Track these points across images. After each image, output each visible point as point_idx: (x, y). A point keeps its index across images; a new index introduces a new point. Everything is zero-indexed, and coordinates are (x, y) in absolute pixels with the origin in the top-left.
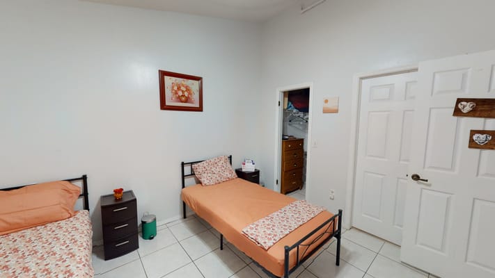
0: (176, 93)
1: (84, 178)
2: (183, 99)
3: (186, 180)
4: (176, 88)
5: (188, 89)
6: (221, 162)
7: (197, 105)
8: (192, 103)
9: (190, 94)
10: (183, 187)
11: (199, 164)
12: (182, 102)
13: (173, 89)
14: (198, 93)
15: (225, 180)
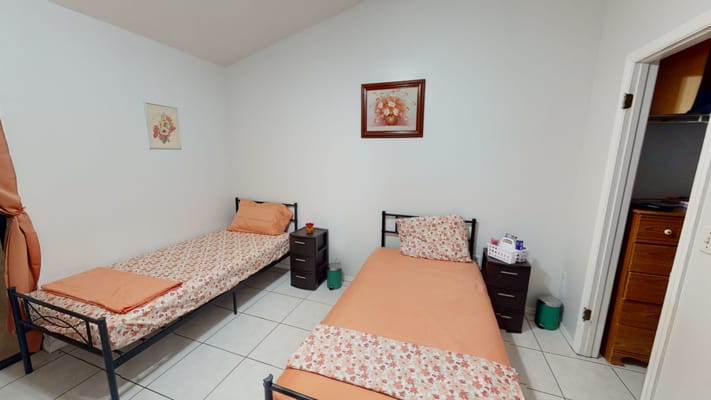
0: (381, 113)
1: (295, 205)
2: (391, 119)
3: (388, 238)
4: (381, 106)
5: (399, 104)
6: (445, 226)
7: (413, 127)
8: (404, 124)
9: (401, 111)
10: (383, 245)
11: (406, 219)
12: (389, 124)
13: (377, 107)
14: (416, 107)
15: (439, 257)
